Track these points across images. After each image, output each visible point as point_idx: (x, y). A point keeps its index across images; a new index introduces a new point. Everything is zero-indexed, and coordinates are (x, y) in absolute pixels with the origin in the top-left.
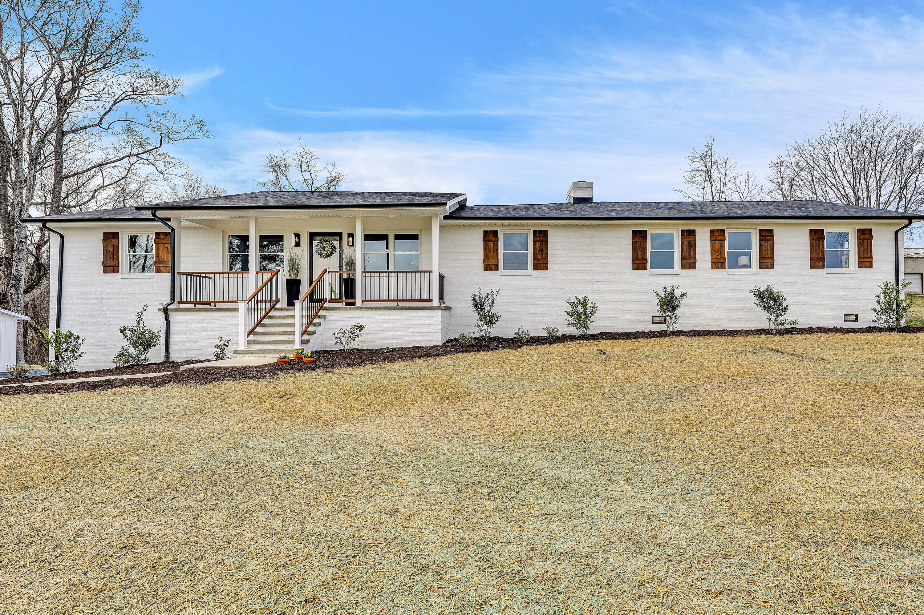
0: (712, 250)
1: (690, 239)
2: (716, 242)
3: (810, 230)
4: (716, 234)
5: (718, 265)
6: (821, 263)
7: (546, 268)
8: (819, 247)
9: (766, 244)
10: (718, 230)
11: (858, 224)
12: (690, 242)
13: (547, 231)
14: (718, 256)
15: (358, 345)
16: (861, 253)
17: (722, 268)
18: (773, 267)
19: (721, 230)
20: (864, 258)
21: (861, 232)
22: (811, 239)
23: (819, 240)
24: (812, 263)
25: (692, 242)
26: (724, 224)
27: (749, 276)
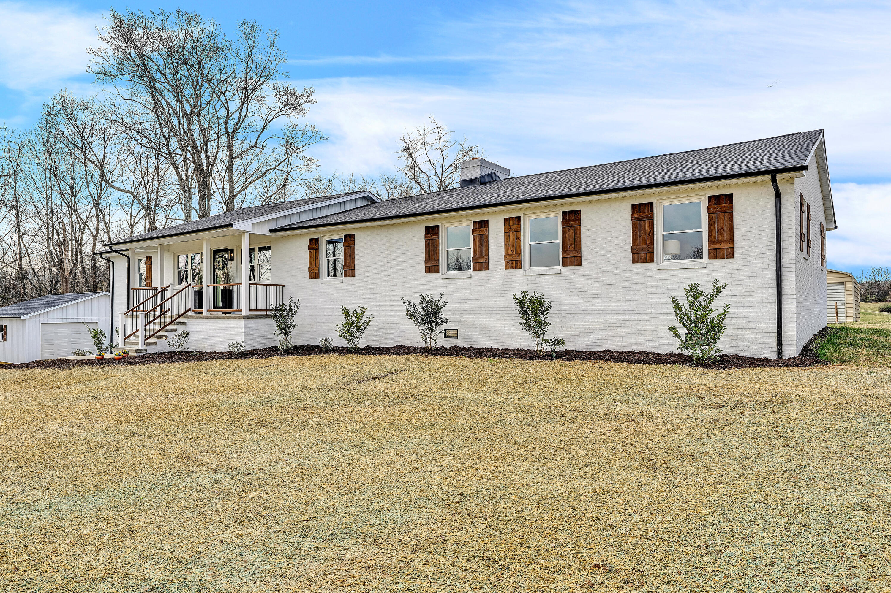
0: (506, 244)
1: (482, 231)
2: (511, 234)
3: (633, 205)
4: (511, 223)
5: (512, 263)
6: (648, 255)
7: (353, 275)
8: (645, 230)
9: (571, 231)
10: (512, 218)
11: (709, 187)
12: (481, 237)
13: (354, 235)
14: (512, 251)
15: (188, 348)
16: (713, 235)
17: (516, 268)
18: (580, 264)
19: (516, 218)
20: (718, 242)
21: (713, 201)
22: (633, 219)
23: (644, 219)
24: (635, 255)
25: (484, 237)
26: (520, 210)
27: (550, 277)
